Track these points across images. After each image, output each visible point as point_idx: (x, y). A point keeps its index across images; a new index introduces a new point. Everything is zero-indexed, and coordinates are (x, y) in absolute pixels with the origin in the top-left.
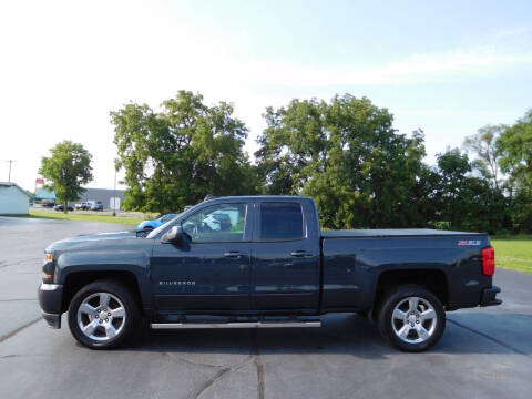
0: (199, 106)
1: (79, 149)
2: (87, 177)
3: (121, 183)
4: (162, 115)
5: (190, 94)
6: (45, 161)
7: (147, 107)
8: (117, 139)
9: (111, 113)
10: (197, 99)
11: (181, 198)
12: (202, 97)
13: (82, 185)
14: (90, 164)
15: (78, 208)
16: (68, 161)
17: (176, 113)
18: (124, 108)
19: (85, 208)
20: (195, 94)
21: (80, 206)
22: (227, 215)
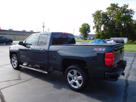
0: (117, 7)
1: (87, 25)
2: (89, 31)
3: (95, 32)
4: (106, 12)
5: (114, 4)
6: (80, 28)
7: (101, 11)
8: (94, 21)
9: (92, 14)
10: (116, 5)
11: (110, 35)
12: (118, 4)
13: (88, 34)
14: (90, 28)
15: (88, 39)
16: (85, 28)
17: (110, 11)
18: (95, 12)
19: (90, 39)
20: (116, 4)
21: (89, 39)
22: (123, 40)
